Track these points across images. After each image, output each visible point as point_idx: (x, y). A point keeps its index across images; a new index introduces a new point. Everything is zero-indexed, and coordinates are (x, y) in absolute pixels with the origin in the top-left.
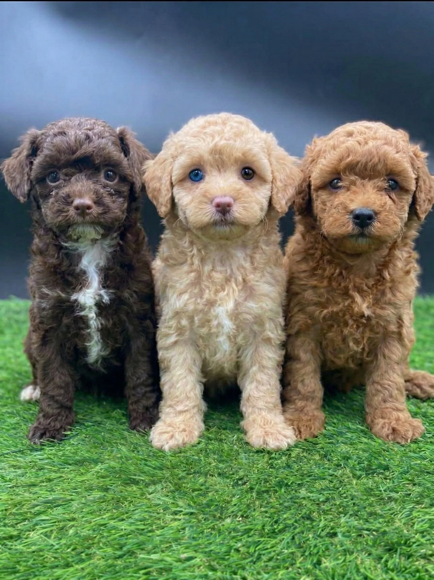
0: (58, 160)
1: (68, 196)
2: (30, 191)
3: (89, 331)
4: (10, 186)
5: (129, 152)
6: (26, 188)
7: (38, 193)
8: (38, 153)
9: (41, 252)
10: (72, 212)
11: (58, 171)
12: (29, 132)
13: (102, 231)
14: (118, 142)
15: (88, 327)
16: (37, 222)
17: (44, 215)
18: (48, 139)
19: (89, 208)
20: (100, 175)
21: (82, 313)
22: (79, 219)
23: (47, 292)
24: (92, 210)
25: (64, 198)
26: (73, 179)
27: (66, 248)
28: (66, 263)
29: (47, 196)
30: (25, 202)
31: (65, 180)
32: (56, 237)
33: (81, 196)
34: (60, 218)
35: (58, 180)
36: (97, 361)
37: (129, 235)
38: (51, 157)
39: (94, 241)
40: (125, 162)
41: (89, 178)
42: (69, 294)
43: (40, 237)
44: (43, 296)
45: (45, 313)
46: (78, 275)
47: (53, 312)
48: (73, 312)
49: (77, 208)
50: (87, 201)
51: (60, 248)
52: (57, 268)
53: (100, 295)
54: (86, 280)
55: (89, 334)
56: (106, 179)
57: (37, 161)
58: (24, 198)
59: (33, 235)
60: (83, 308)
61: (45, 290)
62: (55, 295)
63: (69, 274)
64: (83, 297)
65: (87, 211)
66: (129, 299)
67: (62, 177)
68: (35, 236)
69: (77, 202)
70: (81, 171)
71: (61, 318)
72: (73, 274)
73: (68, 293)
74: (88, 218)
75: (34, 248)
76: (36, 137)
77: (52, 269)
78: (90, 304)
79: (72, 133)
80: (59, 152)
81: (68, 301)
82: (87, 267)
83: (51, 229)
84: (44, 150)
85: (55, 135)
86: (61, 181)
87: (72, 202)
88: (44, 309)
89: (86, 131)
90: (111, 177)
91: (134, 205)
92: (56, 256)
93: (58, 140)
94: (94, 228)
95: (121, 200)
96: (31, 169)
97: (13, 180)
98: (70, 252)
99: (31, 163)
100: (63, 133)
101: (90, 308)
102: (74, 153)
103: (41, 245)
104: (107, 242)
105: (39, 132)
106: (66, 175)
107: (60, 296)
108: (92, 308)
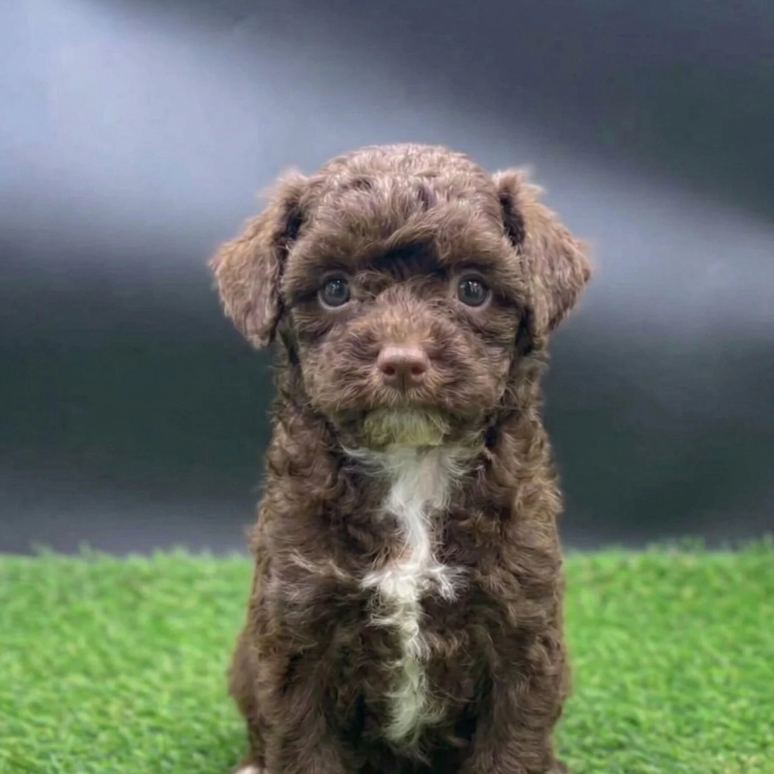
0: (348, 251)
1: (369, 338)
2: (276, 320)
3: (398, 663)
4: (229, 308)
5: (523, 235)
6: (267, 314)
7: (297, 327)
8: (302, 228)
9: (292, 469)
10: (376, 377)
11: (347, 277)
12: (281, 179)
13: (444, 428)
14: (498, 207)
15: (398, 654)
16: (287, 395)
17: (306, 381)
18: (328, 198)
19: (417, 368)
20: (447, 289)
21: (387, 621)
22: (392, 395)
23: (303, 565)
24: (424, 374)
25: (356, 343)
26: (382, 297)
27: (355, 462)
28: (351, 499)
29: (315, 337)
30: (263, 347)
31: (362, 300)
32: (333, 435)
33: (398, 338)
34: (348, 392)
35: (347, 300)
36: (409, 737)
37: (508, 437)
38: (332, 242)
39: (424, 450)
40: (512, 258)
41: (420, 294)
42: (357, 572)
43: (291, 431)
44: (293, 574)
45: (295, 614)
46: (381, 527)
47: (315, 614)
48: (363, 615)
49: (389, 369)
50: (414, 353)
51: (339, 460)
52: (330, 509)
53: (432, 579)
54: (399, 541)
55: (400, 670)
56: (461, 299)
57: (298, 250)
58: (263, 338)
59: (274, 425)
60: (389, 608)
61: (300, 561)
62: (322, 572)
63: (358, 525)
64: (391, 582)
65: (413, 377)
66: (501, 591)
67: (355, 291)
68: (280, 426)
69: (390, 353)
70: (402, 279)
71: (333, 628)
72: (366, 525)
73: (353, 571)
74: (413, 394)
75: (276, 456)
76: (297, 193)
77: (320, 511)
78: (408, 601)
79: (383, 184)
80: (351, 230)
81: (353, 588)
82: (401, 508)
83: (320, 416)
84: (317, 223)
85: (345, 187)
86: (353, 303)
87: (376, 354)
88: (293, 606)
89: (419, 179)
90: (476, 295)
91: (526, 365)
92: (329, 478)
93: (352, 199)
94: (428, 419)
95: (496, 351)
96: (281, 270)
97: (239, 292)
98: (364, 471)
99: (284, 254)
100: (363, 183)
101: (408, 608)
102: (387, 232)
103: (292, 450)
104: (457, 451)
105: (306, 179)
106: (366, 286)
107: (333, 577)
108: (410, 609)
